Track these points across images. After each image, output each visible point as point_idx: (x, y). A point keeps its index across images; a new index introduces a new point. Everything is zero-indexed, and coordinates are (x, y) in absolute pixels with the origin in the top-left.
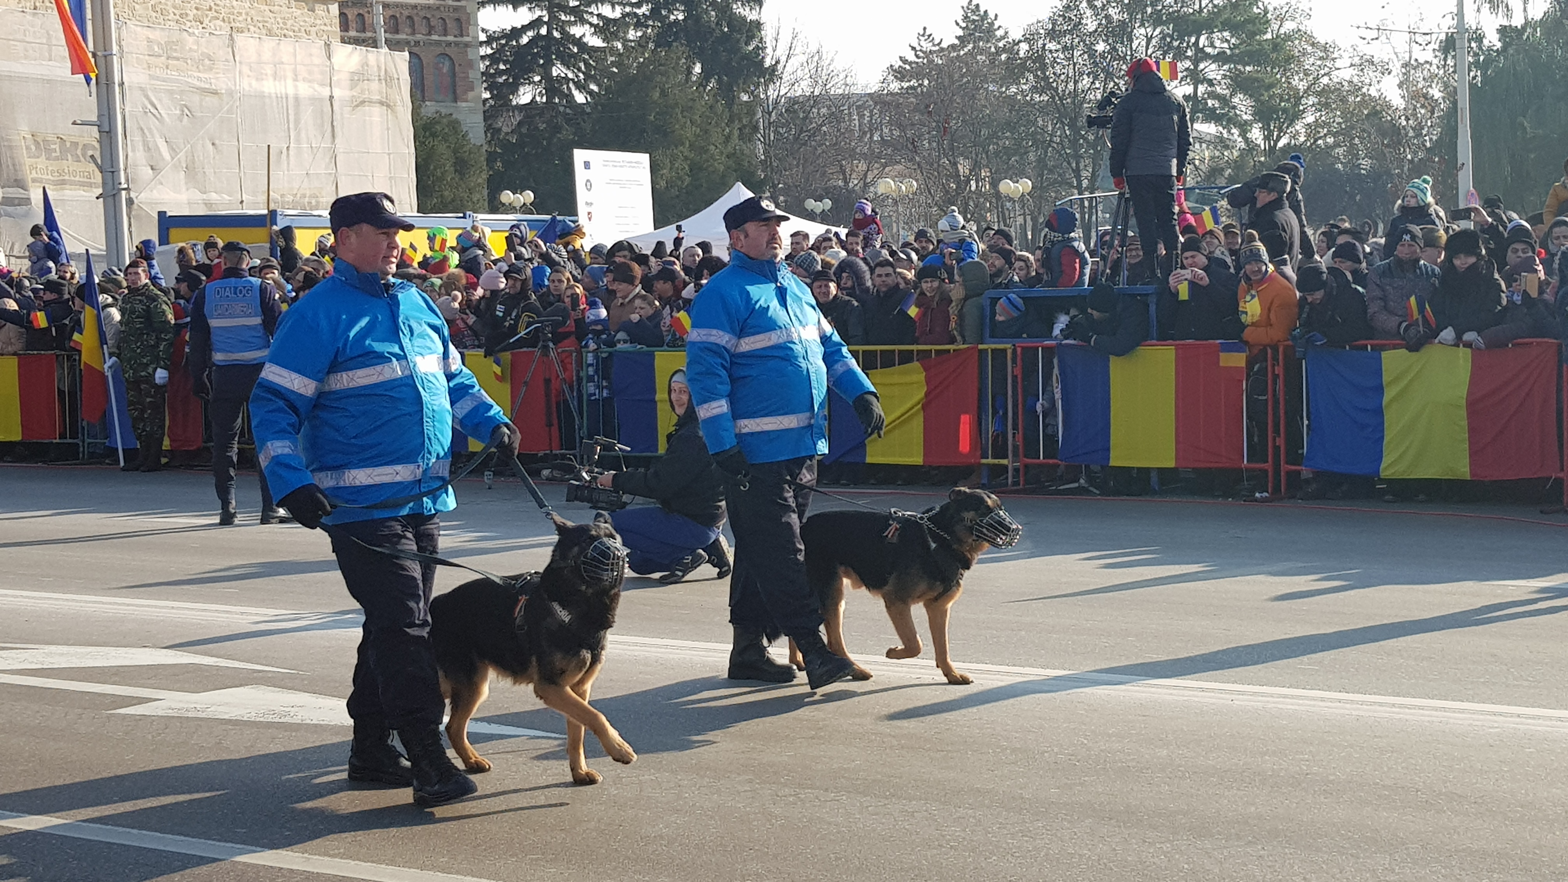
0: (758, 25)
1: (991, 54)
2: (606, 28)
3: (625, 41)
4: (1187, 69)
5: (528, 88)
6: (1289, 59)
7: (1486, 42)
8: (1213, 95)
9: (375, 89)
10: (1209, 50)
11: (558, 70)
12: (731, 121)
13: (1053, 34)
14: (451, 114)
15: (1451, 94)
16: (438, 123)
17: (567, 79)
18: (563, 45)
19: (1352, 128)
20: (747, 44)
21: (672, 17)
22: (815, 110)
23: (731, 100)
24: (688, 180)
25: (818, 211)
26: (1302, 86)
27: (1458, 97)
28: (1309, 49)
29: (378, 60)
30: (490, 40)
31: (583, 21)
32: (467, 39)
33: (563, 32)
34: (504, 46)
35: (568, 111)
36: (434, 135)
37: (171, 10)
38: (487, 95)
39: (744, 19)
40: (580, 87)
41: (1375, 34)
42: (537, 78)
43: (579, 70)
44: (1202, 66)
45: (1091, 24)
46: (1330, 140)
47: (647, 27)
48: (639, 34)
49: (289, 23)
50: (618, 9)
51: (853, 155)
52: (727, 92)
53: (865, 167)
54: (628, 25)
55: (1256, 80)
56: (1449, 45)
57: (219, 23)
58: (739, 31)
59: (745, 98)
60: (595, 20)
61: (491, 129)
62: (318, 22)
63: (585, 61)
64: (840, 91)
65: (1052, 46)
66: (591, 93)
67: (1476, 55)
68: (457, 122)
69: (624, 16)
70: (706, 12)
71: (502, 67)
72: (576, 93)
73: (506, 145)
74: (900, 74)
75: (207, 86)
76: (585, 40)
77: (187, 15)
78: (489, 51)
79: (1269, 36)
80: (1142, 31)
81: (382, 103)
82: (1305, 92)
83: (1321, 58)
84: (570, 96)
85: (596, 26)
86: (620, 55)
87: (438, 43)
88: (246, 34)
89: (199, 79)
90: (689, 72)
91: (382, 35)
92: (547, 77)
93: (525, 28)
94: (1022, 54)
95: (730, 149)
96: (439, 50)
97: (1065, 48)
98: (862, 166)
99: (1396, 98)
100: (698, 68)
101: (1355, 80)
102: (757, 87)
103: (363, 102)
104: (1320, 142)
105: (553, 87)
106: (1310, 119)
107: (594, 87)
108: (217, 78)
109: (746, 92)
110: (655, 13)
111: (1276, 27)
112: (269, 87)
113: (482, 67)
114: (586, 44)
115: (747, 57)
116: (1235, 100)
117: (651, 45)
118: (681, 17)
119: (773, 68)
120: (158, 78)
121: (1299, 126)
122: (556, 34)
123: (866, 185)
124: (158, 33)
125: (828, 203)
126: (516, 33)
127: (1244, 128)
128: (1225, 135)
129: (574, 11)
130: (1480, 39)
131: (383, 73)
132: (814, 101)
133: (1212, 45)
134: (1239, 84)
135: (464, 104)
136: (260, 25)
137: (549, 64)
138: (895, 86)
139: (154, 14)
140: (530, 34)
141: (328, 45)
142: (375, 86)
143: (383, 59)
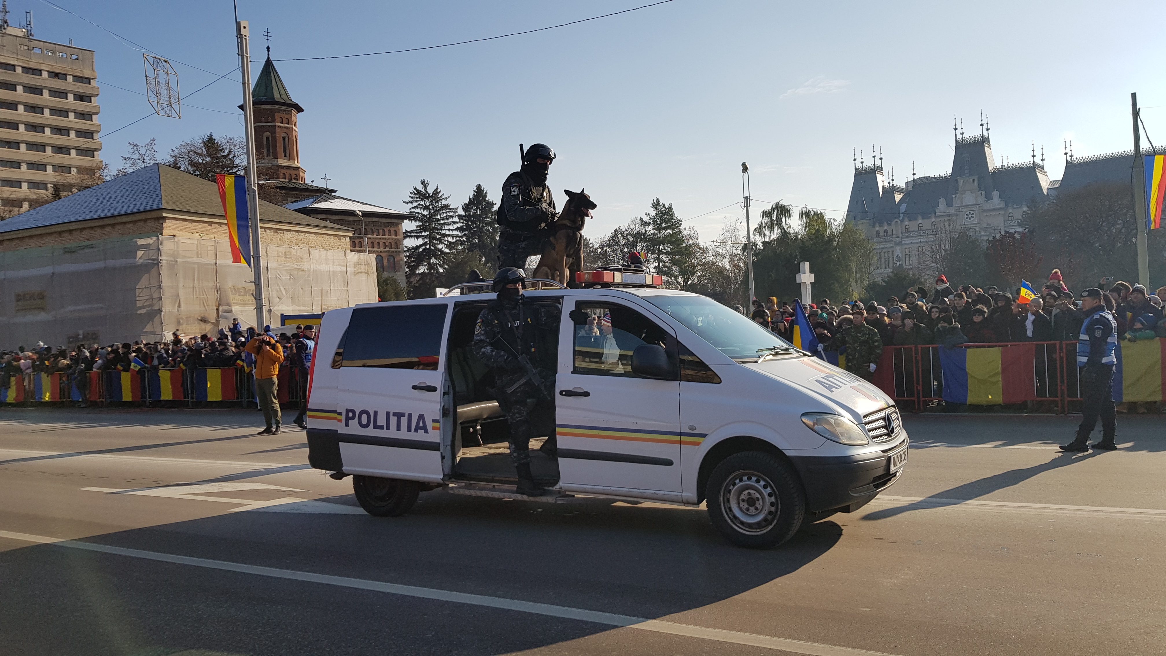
1: (587, 253)
2: (450, 245)
3: (457, 250)
4: (656, 257)
5: (422, 267)
6: (691, 253)
7: (758, 247)
8: (665, 266)
10: (663, 250)
11: (433, 260)
13: (609, 246)
14: (393, 277)
15: (746, 265)
16: (387, 280)
17: (436, 263)
18: (435, 252)
19: (713, 277)
21: (474, 241)
26: (696, 263)
27: (749, 267)
28: (698, 250)
29: (364, 258)
30: (408, 249)
31: (442, 243)
32: (400, 250)
33: (434, 247)
34: (413, 252)
35: (437, 275)
36: (387, 284)
37: (286, 240)
38: (408, 270)
40: (441, 266)
41: (719, 244)
42: (425, 264)
43: (441, 260)
44: (661, 256)
45: (622, 242)
46: (706, 281)
47: (465, 244)
48: (462, 247)
49: (331, 244)
50: (455, 239)
54: (458, 244)
55: (680, 261)
56: (745, 248)
57: (304, 245)
60: (446, 243)
61: (409, 282)
62: (342, 244)
63: (443, 257)
65: (609, 250)
66: (445, 268)
67: (755, 251)
68: (395, 280)
69: (457, 241)
70: (487, 240)
71: (413, 259)
72: (439, 268)
73: (414, 288)
75: (300, 268)
76: (443, 249)
77: (293, 242)
78: (408, 254)
79: (684, 245)
80: (640, 244)
81: (366, 273)
82: (697, 265)
83: (702, 253)
84: (437, 269)
85: (447, 245)
86: (455, 255)
87: (388, 251)
88: (315, 249)
89: (296, 265)
90: (480, 261)
91: (367, 249)
92: (429, 263)
93: (421, 246)
94: (598, 253)
96: (388, 254)
97: (613, 251)
99: (728, 267)
100: (483, 260)
101: (714, 260)
103: (358, 273)
104: (702, 282)
105: (431, 267)
106: (699, 274)
107: (446, 266)
108: (303, 265)
110: (468, 240)
111: (686, 242)
112: (324, 268)
113: (405, 260)
114: (443, 251)
116: (673, 268)
117: (467, 251)
118: (477, 241)
120: (281, 265)
121: (695, 277)
122: (432, 248)
124: (281, 248)
126: (418, 247)
127: (676, 277)
128: (670, 280)
129: (439, 239)
130: (756, 245)
131: (365, 262)
133: (664, 249)
134: (674, 262)
135: (399, 273)
136: (320, 245)
137: (430, 258)
139: (281, 242)
140: (423, 248)
141: (345, 252)
142: (363, 267)
143: (366, 257)
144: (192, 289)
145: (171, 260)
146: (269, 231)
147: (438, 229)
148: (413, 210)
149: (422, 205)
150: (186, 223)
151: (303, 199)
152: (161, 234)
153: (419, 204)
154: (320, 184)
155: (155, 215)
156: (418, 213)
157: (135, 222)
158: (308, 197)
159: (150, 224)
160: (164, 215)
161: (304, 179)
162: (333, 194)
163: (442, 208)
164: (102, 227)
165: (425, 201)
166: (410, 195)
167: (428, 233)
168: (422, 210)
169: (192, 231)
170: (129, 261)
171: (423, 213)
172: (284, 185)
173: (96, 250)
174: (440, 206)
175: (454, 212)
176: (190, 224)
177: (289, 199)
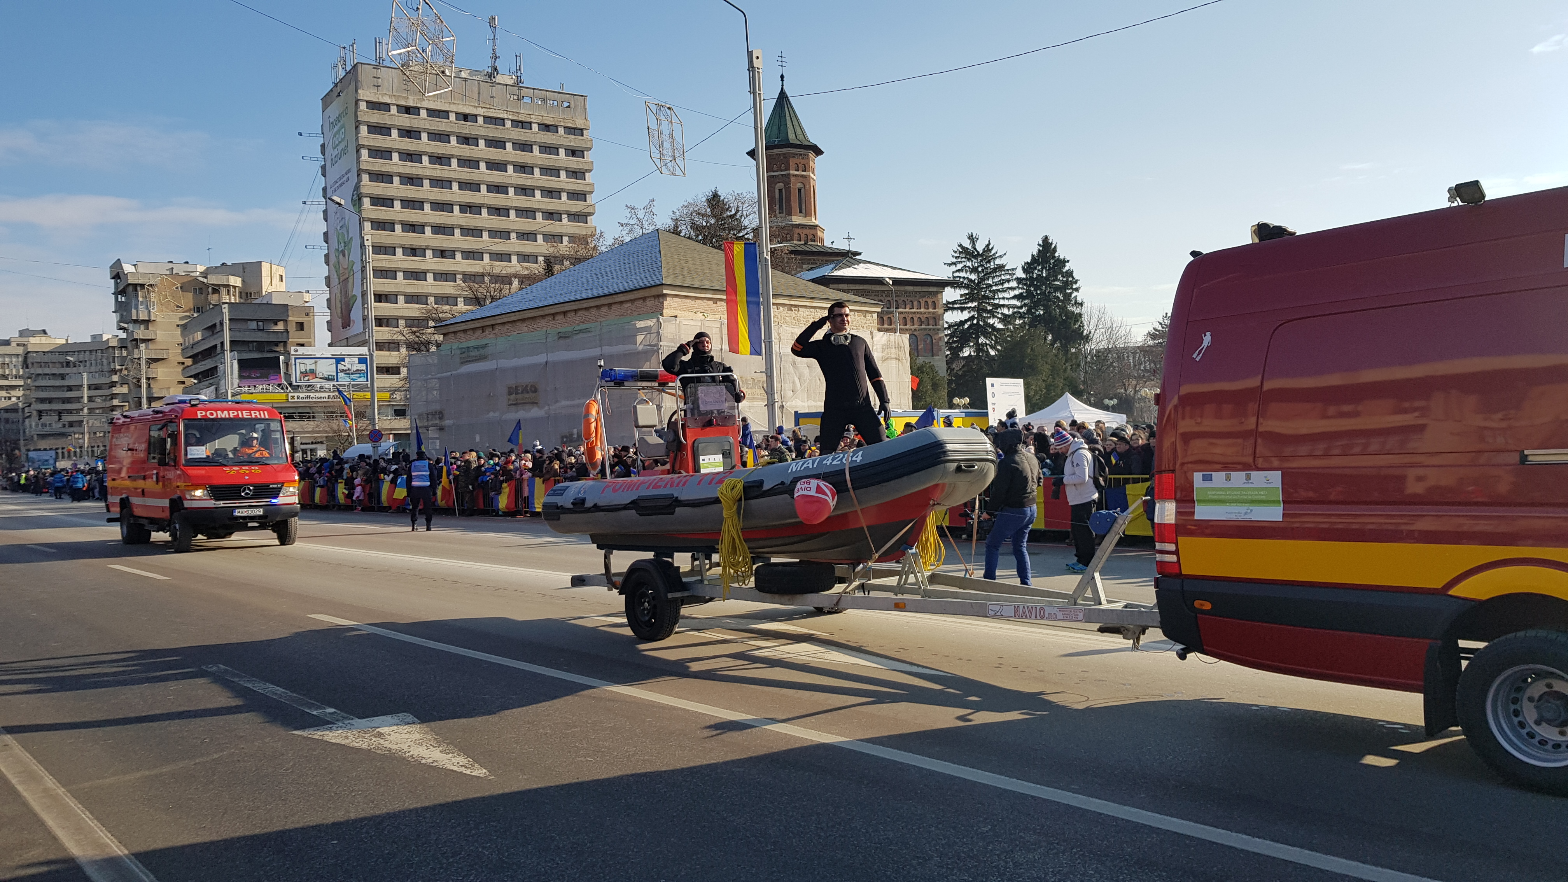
0: (1080, 315)
2: (1005, 319)
3: (1014, 325)
5: (968, 349)
9: (895, 352)
11: (982, 340)
12: (1066, 361)
14: (929, 363)
16: (923, 366)
17: (986, 344)
18: (985, 328)
20: (1075, 325)
21: (1037, 313)
22: (1110, 355)
23: (1067, 351)
24: (1045, 391)
25: (1110, 405)
29: (895, 339)
30: (950, 326)
31: (994, 316)
32: (939, 327)
33: (984, 321)
34: (956, 329)
35: (987, 359)
36: (922, 372)
37: (802, 319)
38: (949, 353)
39: (1073, 313)
40: (993, 347)
42: (972, 344)
43: (992, 339)
47: (1025, 318)
48: (1021, 321)
50: (1011, 310)
51: (1129, 376)
52: (1065, 349)
53: (1135, 383)
54: (1015, 318)
58: (1071, 319)
59: (1073, 350)
60: (1000, 316)
61: (949, 369)
62: (867, 322)
63: (994, 335)
64: (1123, 346)
66: (998, 350)
68: (933, 366)
69: (1014, 313)
70: (1055, 310)
71: (955, 339)
73: (957, 376)
74: (1153, 336)
76: (995, 325)
78: (949, 332)
81: (897, 358)
84: (988, 351)
85: (1000, 318)
86: (1011, 332)
87: (925, 329)
90: (1045, 339)
91: (898, 327)
92: (977, 344)
93: (966, 321)
95: (1066, 375)
96: (924, 332)
98: (1134, 382)
100: (1050, 337)
102: (1080, 345)
103: (888, 359)
105: (979, 348)
107: (999, 347)
109: (1073, 347)
110: (1029, 311)
113: (946, 340)
114: (995, 327)
115: (1074, 331)
117: (1027, 327)
118: (1042, 313)
119: (1088, 336)
122: (981, 323)
123: (1136, 392)
125: (1115, 401)
126: (962, 323)
129: (990, 312)
131: (896, 345)
132: (1108, 351)
135: (937, 358)
137: (978, 338)
138: (1151, 343)
139: (795, 321)
140: (969, 323)
142: (893, 350)
143: (897, 338)
146: (781, 308)
147: (988, 298)
148: (957, 274)
149: (969, 267)
150: (688, 301)
151: (821, 266)
152: (662, 315)
153: (965, 266)
154: (841, 245)
155: (654, 292)
156: (964, 278)
157: (632, 301)
158: (827, 263)
159: (650, 303)
160: (665, 292)
161: (822, 240)
162: (857, 257)
163: (994, 270)
164: (598, 307)
165: (972, 261)
166: (954, 254)
167: (976, 304)
168: (968, 274)
169: (695, 310)
170: (628, 347)
171: (970, 277)
172: (800, 249)
173: (593, 334)
174: (992, 267)
175: (1010, 274)
176: (693, 302)
177: (804, 266)
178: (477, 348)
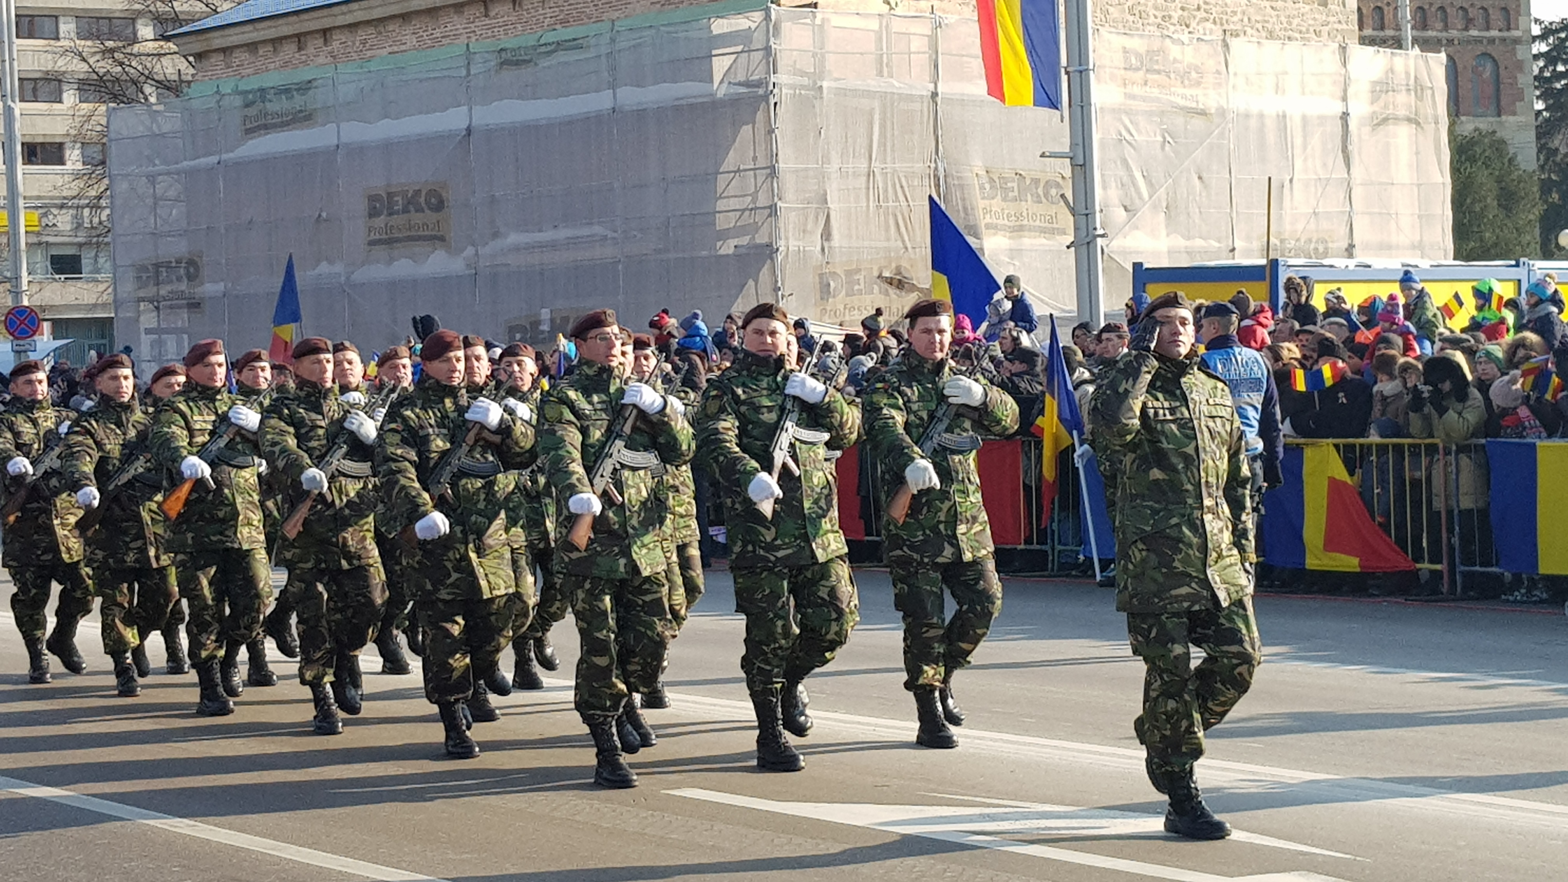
9: (1403, 102)
14: (1494, 132)
16: (1476, 143)
29: (1407, 66)
32: (1518, 33)
37: (1152, 12)
38: (1540, 105)
49: (1295, 22)
57: (1209, 25)
61: (1545, 150)
62: (1332, 19)
68: (1503, 142)
75: (1194, 105)
77: (1170, 17)
81: (1409, 120)
87: (1478, 41)
88: (1242, 38)
89: (1184, 97)
91: (1409, 33)
96: (1480, 49)
103: (1385, 120)
108: (1205, 95)
112: (1271, 104)
120: (1134, 97)
124: (1136, 40)
131: (1412, 82)
135: (1511, 119)
136: (1259, 26)
139: (1131, 18)
141: (1343, 49)
142: (1402, 98)
143: (1411, 63)
144: (864, 179)
145: (802, 87)
170: (686, 89)
178: (285, 91)
